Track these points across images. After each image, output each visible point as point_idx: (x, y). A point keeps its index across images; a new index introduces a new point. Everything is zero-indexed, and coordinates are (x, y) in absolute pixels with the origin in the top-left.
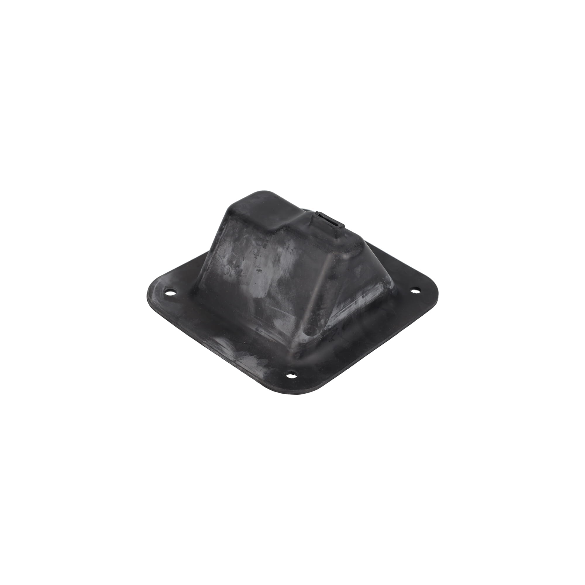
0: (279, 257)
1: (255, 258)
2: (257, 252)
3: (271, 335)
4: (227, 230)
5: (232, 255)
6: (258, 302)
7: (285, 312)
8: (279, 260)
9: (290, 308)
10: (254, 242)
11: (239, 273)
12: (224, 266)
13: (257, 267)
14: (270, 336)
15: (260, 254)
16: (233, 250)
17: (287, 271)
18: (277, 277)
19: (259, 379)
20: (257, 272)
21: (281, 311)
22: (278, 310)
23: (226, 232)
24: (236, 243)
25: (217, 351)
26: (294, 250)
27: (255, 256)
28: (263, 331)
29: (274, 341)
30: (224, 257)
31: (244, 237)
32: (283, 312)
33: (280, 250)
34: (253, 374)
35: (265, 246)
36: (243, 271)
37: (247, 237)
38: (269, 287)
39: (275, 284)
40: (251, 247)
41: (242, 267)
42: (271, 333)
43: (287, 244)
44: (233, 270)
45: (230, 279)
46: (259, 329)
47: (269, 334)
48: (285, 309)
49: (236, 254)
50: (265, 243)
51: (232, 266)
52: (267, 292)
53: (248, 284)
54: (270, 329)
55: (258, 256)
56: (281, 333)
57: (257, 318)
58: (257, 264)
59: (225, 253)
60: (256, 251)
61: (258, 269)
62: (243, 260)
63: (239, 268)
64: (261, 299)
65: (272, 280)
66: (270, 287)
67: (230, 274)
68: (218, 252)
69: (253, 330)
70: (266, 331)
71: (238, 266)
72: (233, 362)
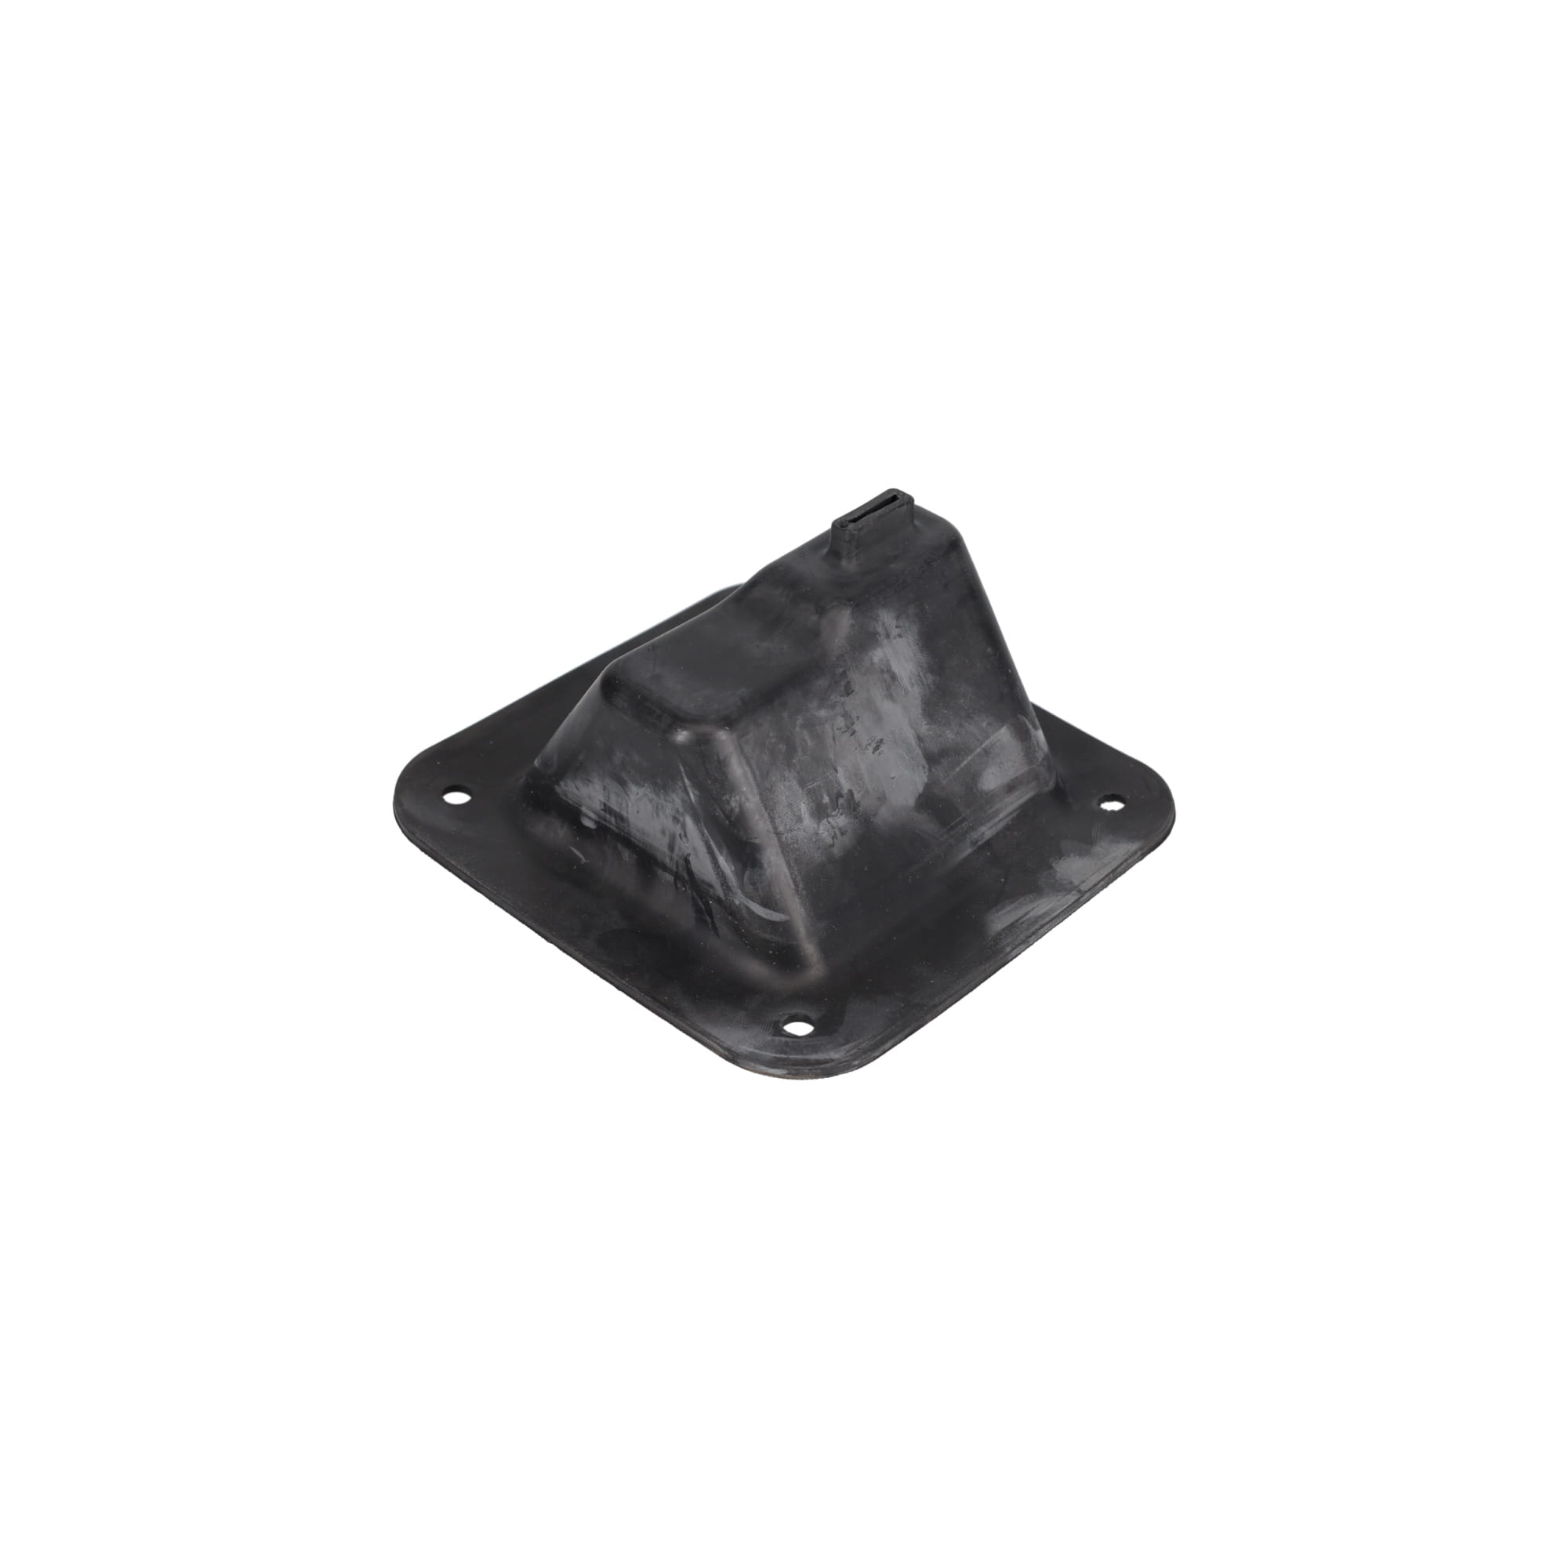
0: (889, 671)
1: (851, 735)
2: (846, 720)
3: (1001, 816)
4: (754, 766)
5: (809, 792)
6: (928, 801)
7: (981, 744)
8: (894, 677)
9: (984, 724)
10: (823, 713)
11: (852, 807)
12: (817, 834)
13: (869, 744)
14: (1001, 820)
15: (854, 715)
16: (802, 783)
17: (921, 674)
18: (916, 710)
19: (1141, 849)
20: (877, 752)
21: (976, 753)
22: (969, 758)
23: (758, 773)
24: (794, 761)
25: (1042, 927)
26: (901, 624)
27: (847, 733)
28: (983, 829)
29: (1014, 815)
30: (800, 819)
31: (797, 729)
32: (979, 750)
33: (877, 655)
34: (1126, 860)
35: (848, 691)
36: (854, 792)
37: (802, 722)
38: (920, 746)
39: (924, 728)
40: (828, 727)
41: (846, 786)
42: (997, 812)
43: (880, 629)
44: (836, 816)
45: (847, 840)
46: (976, 836)
47: (997, 820)
48: (978, 740)
49: (814, 780)
50: (843, 683)
51: (829, 811)
52: (923, 762)
53: (882, 799)
54: (991, 807)
55: (853, 724)
56: (1011, 788)
57: (952, 828)
58: (865, 743)
59: (796, 809)
60: (840, 722)
61: (874, 745)
62: (836, 771)
63: (842, 797)
64: (927, 786)
65: (912, 727)
66: (922, 744)
67: (840, 829)
68: (781, 828)
69: (969, 855)
70: (989, 821)
71: (840, 795)
72: (1081, 897)
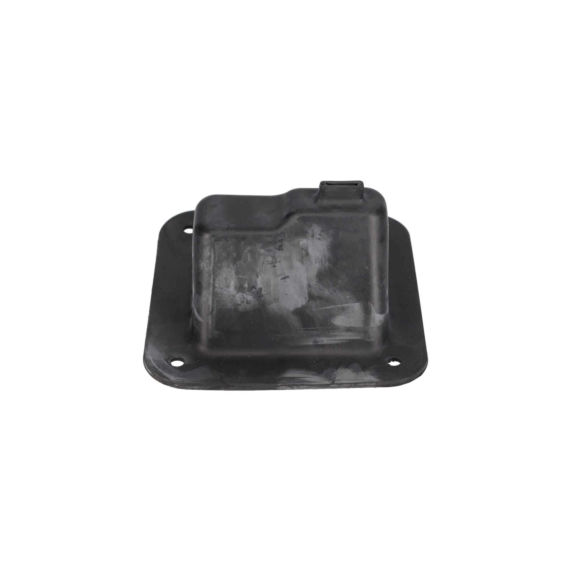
0: (306, 250)
1: (273, 267)
2: (273, 259)
3: (337, 338)
4: (216, 255)
5: (239, 278)
6: (300, 312)
7: (342, 304)
8: (307, 254)
9: (348, 297)
10: (262, 251)
11: (258, 295)
12: (234, 296)
13: (281, 275)
14: (336, 340)
15: (278, 259)
16: (237, 273)
17: (323, 260)
18: (313, 273)
19: (377, 383)
20: (284, 280)
21: (337, 306)
22: (332, 307)
23: (217, 258)
24: (237, 263)
25: (302, 385)
26: (323, 234)
27: (271, 265)
28: (324, 339)
29: (344, 341)
30: (228, 286)
31: (246, 251)
32: (340, 306)
33: (303, 242)
34: (366, 383)
35: (280, 248)
36: (263, 289)
37: (249, 249)
38: (308, 289)
39: (314, 283)
40: (262, 258)
41: (259, 285)
42: (335, 336)
43: (310, 232)
44: (248, 294)
45: (248, 307)
46: (318, 340)
47: (333, 339)
48: (341, 301)
49: (244, 275)
50: (279, 244)
51: (245, 291)
52: (307, 296)
53: (276, 300)
54: (333, 332)
55: (276, 263)
56: (349, 330)
57: (308, 330)
58: (278, 273)
59: (228, 282)
60: (270, 259)
61: (283, 276)
62: (258, 277)
63: (255, 288)
64: (303, 307)
65: (308, 279)
66: (309, 289)
67: (247, 301)
68: (217, 285)
69: (310, 345)
70: (329, 337)
71: (254, 287)
72: (331, 385)
